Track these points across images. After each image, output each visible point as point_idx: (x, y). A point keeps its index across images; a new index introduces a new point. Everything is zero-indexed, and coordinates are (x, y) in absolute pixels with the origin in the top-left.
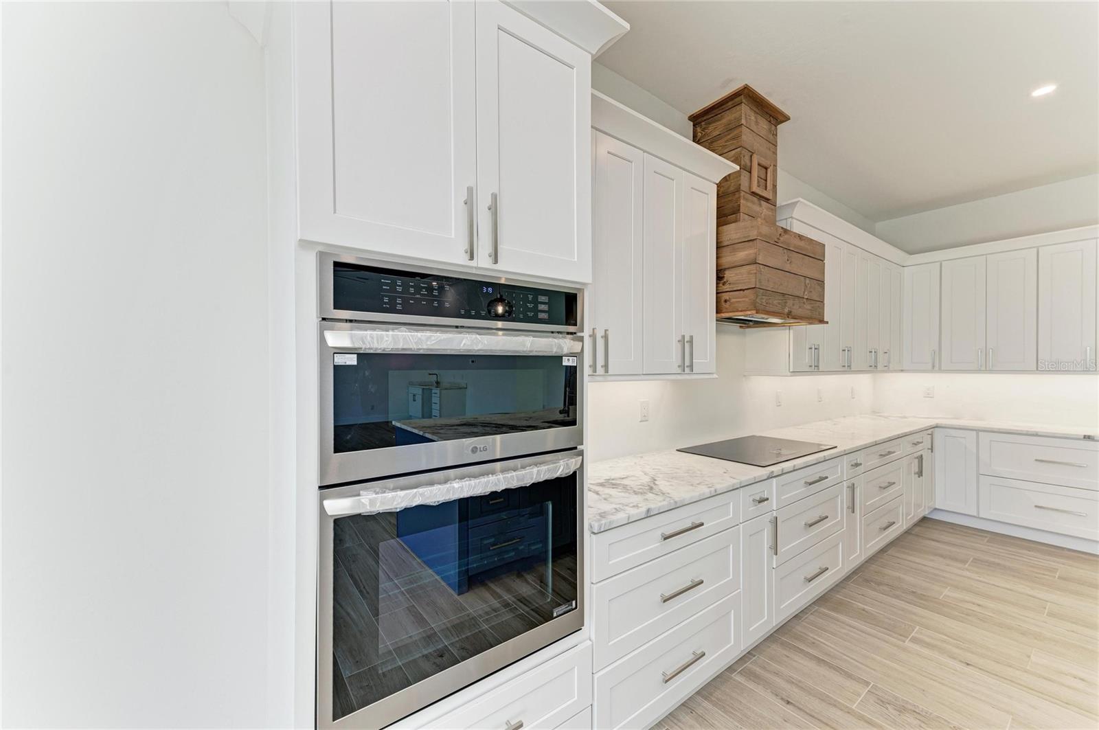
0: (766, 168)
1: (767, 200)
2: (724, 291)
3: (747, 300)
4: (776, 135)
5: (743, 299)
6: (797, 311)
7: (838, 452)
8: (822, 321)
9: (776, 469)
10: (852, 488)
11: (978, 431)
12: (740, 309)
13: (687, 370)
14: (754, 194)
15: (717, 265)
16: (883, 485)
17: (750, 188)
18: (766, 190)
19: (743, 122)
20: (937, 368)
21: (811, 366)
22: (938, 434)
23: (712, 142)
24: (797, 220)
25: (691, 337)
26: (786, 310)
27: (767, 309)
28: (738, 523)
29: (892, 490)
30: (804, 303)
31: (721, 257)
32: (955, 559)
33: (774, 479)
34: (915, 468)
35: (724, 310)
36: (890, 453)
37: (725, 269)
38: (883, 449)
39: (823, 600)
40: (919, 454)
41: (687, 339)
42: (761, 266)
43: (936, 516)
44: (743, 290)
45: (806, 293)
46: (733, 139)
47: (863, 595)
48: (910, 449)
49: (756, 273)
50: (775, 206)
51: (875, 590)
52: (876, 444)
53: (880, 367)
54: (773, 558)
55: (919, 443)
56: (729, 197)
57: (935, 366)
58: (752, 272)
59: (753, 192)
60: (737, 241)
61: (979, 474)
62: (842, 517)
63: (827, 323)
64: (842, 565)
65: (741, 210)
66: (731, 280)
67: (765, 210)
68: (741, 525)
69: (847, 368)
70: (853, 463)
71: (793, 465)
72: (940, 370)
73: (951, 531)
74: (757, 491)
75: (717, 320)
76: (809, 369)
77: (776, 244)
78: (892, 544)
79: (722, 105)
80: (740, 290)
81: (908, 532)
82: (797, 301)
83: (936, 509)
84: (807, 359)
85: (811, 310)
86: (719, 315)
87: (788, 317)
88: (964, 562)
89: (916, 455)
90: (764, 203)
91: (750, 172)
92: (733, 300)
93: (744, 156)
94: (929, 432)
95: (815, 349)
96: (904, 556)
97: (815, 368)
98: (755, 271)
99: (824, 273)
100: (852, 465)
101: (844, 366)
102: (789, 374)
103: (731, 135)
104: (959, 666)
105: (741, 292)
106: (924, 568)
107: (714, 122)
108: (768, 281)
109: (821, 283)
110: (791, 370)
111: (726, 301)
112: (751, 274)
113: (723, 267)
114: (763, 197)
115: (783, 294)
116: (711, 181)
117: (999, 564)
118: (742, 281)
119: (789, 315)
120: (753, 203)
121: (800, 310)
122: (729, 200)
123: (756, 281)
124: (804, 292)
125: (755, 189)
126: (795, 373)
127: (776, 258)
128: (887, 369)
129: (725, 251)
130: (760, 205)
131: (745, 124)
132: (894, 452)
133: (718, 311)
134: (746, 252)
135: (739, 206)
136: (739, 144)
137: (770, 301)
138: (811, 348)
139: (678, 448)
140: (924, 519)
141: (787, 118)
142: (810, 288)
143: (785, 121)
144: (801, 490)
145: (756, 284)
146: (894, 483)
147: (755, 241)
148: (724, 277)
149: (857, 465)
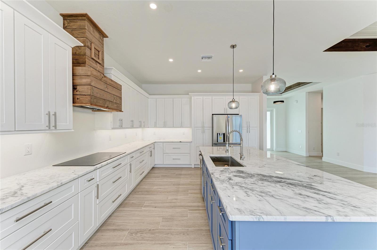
0: (99, 52)
1: (100, 64)
2: (77, 94)
3: (87, 99)
4: (103, 41)
5: (86, 99)
6: (110, 106)
7: (127, 154)
8: (121, 111)
9: (98, 166)
10: (131, 165)
11: (163, 142)
12: (84, 103)
13: (52, 128)
14: (92, 59)
15: (73, 83)
16: (141, 162)
17: (91, 56)
18: (99, 60)
19: (86, 28)
20: (156, 126)
21: (119, 126)
22: (156, 144)
23: (72, 30)
24: (113, 75)
25: (55, 113)
26: (106, 106)
27: (97, 104)
28: (78, 193)
29: (144, 162)
30: (114, 104)
31: (75, 80)
32: (157, 177)
33: (98, 170)
34: (150, 154)
35: (77, 103)
36: (143, 151)
37: (77, 85)
38: (140, 151)
39: (121, 205)
40: (151, 150)
41: (52, 114)
42: (93, 87)
43: (155, 166)
44: (85, 95)
45: (114, 101)
46: (82, 33)
47: (133, 198)
48: (149, 149)
49: (90, 89)
50: (104, 67)
51: (137, 195)
52: (139, 150)
53: (142, 126)
54: (97, 200)
55: (151, 147)
56: (81, 56)
57: (155, 126)
58: (89, 88)
59: (92, 58)
60: (82, 75)
61: (164, 153)
62: (127, 175)
63: (123, 112)
64: (127, 191)
65: (86, 63)
66: (80, 90)
67: (99, 67)
68: (79, 193)
69: (132, 127)
70: (131, 157)
71: (107, 162)
72: (156, 127)
73: (158, 169)
74: (89, 177)
75: (73, 106)
76: (119, 127)
77: (101, 80)
78: (144, 178)
79: (77, 17)
80: (84, 95)
81: (149, 173)
82: (111, 103)
83: (155, 164)
84: (118, 124)
85: (117, 107)
86: (74, 104)
87: (107, 108)
88: (159, 177)
89: (150, 151)
90: (98, 64)
91: (91, 50)
92: (81, 99)
93: (87, 42)
94: (153, 144)
95: (121, 120)
96: (147, 180)
97: (121, 127)
98: (90, 88)
99: (121, 95)
100: (131, 158)
101: (131, 126)
102: (111, 129)
103: (81, 31)
104: (153, 209)
105: (85, 96)
106: (151, 182)
107: (74, 22)
108: (97, 93)
109: (121, 98)
110: (112, 128)
111: (78, 99)
112: (89, 89)
113: (76, 84)
114: (98, 62)
115: (105, 100)
116: (69, 46)
117: (166, 175)
118: (85, 92)
119: (107, 107)
120: (93, 62)
121: (112, 106)
122: (81, 58)
123: (91, 93)
124: (114, 100)
125: (93, 56)
126: (113, 128)
127: (102, 86)
128: (144, 127)
129: (76, 78)
130: (97, 65)
131: (87, 29)
132: (144, 151)
133: (74, 102)
134: (87, 80)
135: (85, 61)
136: (85, 36)
137: (98, 101)
138: (119, 120)
139: (53, 165)
140: (153, 168)
141: (107, 37)
142: (116, 99)
143: (106, 37)
144: (111, 170)
145: (91, 94)
146: (144, 160)
147: (90, 76)
148: (76, 88)
149: (132, 157)
